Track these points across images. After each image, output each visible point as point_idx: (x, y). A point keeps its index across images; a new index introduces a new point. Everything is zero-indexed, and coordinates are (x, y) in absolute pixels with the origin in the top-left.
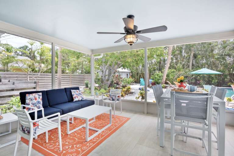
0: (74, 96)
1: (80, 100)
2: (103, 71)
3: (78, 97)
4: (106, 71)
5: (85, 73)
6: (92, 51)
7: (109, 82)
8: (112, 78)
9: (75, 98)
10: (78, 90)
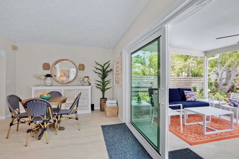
0: (187, 96)
1: (193, 100)
2: (217, 74)
3: (190, 98)
4: (223, 73)
5: (192, 76)
6: (206, 53)
7: (228, 87)
8: (233, 82)
9: (188, 98)
10: (190, 92)
